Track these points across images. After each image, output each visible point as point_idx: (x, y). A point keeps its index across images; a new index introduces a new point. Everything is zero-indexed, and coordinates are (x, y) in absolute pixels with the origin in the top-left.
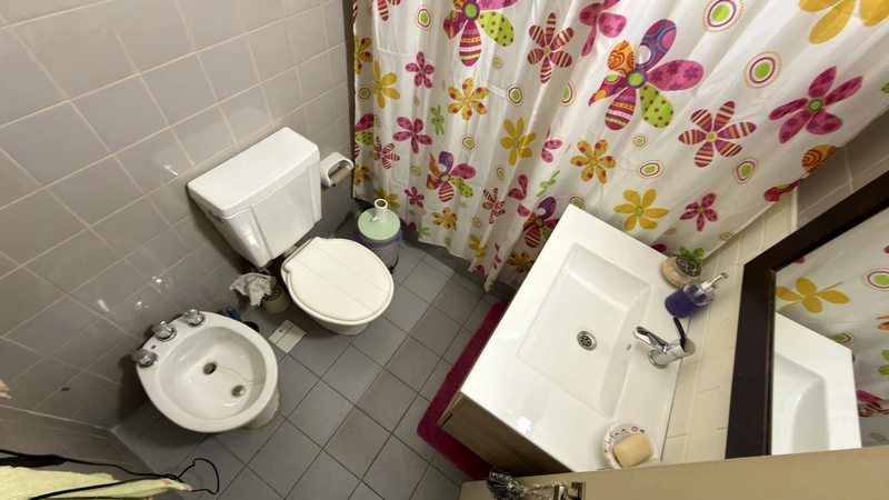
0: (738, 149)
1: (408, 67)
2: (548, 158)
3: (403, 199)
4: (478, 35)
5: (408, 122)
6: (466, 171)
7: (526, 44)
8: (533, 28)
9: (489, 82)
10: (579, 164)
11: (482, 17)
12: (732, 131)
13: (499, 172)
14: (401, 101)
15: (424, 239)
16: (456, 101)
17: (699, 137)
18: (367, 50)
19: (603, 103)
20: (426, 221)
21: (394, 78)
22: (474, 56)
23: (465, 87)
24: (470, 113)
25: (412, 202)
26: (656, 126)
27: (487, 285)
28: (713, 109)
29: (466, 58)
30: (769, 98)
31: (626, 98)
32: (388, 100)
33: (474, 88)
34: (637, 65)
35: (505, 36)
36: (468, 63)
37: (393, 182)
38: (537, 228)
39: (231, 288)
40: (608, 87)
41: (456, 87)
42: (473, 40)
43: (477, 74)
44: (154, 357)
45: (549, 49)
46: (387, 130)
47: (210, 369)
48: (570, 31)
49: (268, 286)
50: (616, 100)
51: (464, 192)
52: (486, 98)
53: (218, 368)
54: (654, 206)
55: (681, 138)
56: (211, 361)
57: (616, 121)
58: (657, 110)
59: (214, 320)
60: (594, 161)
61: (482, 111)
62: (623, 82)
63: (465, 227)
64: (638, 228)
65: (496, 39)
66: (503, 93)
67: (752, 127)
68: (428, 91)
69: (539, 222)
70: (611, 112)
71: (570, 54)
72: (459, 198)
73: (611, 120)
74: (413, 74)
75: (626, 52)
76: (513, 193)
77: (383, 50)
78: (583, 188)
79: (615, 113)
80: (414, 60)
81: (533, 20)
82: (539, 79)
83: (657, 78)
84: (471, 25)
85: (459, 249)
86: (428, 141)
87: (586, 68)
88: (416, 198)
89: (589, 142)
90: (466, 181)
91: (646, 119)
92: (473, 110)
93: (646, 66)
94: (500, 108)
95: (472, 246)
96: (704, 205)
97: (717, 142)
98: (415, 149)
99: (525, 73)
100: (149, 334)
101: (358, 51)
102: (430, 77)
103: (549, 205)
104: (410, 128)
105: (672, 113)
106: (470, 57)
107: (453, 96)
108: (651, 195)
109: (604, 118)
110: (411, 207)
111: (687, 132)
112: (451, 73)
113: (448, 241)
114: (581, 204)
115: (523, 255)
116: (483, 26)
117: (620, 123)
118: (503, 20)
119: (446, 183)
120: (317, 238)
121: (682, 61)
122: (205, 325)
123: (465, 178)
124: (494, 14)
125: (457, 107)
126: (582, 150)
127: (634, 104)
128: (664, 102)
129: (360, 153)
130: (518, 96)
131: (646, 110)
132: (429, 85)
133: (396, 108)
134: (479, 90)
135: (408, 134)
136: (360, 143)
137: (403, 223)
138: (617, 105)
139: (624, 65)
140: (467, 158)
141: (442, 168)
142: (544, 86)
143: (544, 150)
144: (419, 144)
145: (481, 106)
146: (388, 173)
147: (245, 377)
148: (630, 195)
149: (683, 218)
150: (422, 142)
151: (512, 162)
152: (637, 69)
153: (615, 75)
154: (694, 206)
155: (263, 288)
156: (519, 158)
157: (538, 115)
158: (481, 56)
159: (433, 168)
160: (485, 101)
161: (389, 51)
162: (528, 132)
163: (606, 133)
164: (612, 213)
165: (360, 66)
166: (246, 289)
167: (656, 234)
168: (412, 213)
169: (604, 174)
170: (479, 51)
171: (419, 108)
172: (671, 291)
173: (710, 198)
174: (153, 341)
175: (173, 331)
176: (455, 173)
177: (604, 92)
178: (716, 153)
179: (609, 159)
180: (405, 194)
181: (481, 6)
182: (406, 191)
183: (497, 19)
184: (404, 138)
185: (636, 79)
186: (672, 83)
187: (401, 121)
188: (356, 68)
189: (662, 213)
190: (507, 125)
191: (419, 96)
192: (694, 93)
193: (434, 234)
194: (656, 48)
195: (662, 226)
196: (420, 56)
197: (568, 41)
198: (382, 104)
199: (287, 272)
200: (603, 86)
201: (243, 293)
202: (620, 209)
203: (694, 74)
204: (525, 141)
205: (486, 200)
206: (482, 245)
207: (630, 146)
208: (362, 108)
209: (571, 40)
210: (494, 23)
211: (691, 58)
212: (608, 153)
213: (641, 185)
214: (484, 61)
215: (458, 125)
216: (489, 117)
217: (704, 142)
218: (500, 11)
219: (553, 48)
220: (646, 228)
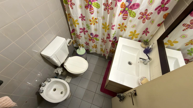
0: (150, 18)
1: (79, 18)
2: (113, 29)
3: (84, 45)
4: (93, 8)
5: (82, 29)
6: (96, 36)
7: (103, 7)
8: (104, 3)
9: (97, 16)
10: (119, 29)
11: (93, 4)
12: (148, 15)
13: (103, 34)
14: (80, 25)
15: (91, 52)
16: (91, 22)
17: (142, 17)
18: (70, 16)
19: (121, 15)
20: (91, 48)
21: (77, 20)
22: (93, 12)
23: (92, 19)
24: (95, 24)
25: (87, 45)
26: (133, 17)
27: (107, 58)
28: (143, 11)
29: (91, 13)
30: (154, 7)
31: (126, 13)
32: (77, 25)
33: (94, 19)
34: (126, 6)
35: (98, 7)
36: (92, 14)
37: (82, 42)
38: (114, 44)
39: (54, 72)
40: (122, 12)
41: (91, 19)
42: (92, 9)
43: (94, 15)
44: (43, 90)
45: (108, 7)
46: (78, 31)
47: (55, 90)
48: (111, 3)
49: (62, 70)
50: (124, 14)
51: (97, 40)
52: (97, 20)
53: (56, 89)
54: (136, 33)
55: (139, 19)
56: (55, 88)
57: (125, 18)
58: (132, 14)
59: (53, 80)
60: (122, 27)
61: (97, 23)
62: (124, 10)
63: (99, 47)
64: (134, 38)
65: (97, 8)
66: (100, 18)
67: (152, 13)
68: (85, 21)
69: (114, 42)
70: (123, 17)
71: (112, 7)
72: (96, 42)
73: (124, 18)
74: (81, 19)
75: (124, 4)
76: (108, 38)
77: (74, 15)
78: (121, 33)
79: (124, 17)
80: (80, 16)
81: (103, 2)
82: (107, 14)
83: (131, 8)
84: (91, 6)
85: (99, 52)
86: (87, 31)
87: (116, 9)
88: (87, 44)
89: (120, 24)
90: (97, 38)
91: (131, 16)
92: (95, 23)
93: (128, 6)
94: (101, 21)
95: (101, 51)
96: (146, 31)
97: (146, 18)
98: (85, 34)
99: (104, 13)
100: (40, 86)
101: (68, 17)
102: (84, 18)
103: (115, 38)
104: (83, 30)
105: (136, 14)
106: (92, 13)
107: (90, 21)
108: (135, 31)
109: (122, 18)
110: (86, 46)
111: (139, 17)
112: (89, 17)
113: (96, 51)
114: (122, 36)
115: (112, 50)
116: (93, 6)
117: (126, 18)
118: (97, 3)
119: (93, 39)
120: (69, 57)
121: (135, 3)
122: (51, 81)
123: (97, 37)
124: (95, 3)
125: (92, 23)
126: (119, 26)
127: (127, 14)
128: (133, 12)
129: (73, 37)
130: (104, 18)
131: (130, 15)
132: (85, 20)
133: (79, 26)
134: (95, 19)
135: (83, 31)
136: (73, 35)
137: (86, 50)
138: (124, 15)
139: (124, 7)
140: (96, 33)
141: (92, 36)
142: (109, 15)
143: (112, 28)
144: (85, 33)
145: (97, 22)
146: (80, 40)
147: (63, 89)
148: (131, 32)
149: (143, 34)
150: (86, 32)
151: (106, 31)
152: (126, 7)
153: (122, 9)
154: (144, 31)
155: (61, 70)
156: (107, 30)
157: (109, 21)
158: (94, 12)
159: (89, 37)
160: (97, 21)
161: (75, 15)
162: (108, 25)
163: (123, 21)
164: (128, 37)
165: (69, 20)
166: (57, 72)
167: (138, 39)
168: (87, 47)
169: (125, 29)
170: (94, 11)
171: (84, 25)
172: (144, 49)
173: (147, 29)
174: (41, 87)
175: (45, 84)
176: (94, 37)
177: (121, 13)
178: (146, 20)
179: (125, 26)
180: (85, 44)
181: (92, 2)
182: (85, 43)
183: (96, 4)
184: (82, 32)
185: (127, 9)
186: (134, 8)
187: (80, 29)
188: (68, 20)
189: (138, 34)
190: (103, 24)
191: (83, 23)
192: (139, 9)
193: (93, 50)
194: (129, 2)
195: (139, 37)
196: (81, 15)
197: (111, 4)
198: (76, 26)
199: (65, 66)
200: (121, 12)
201: (57, 73)
202: (130, 36)
203: (138, 5)
204: (107, 27)
205: (102, 41)
206: (103, 50)
207: (129, 23)
208: (71, 28)
209: (112, 4)
210: (95, 5)
211: (137, 2)
212: (125, 25)
213: (133, 30)
214: (95, 13)
215: (93, 27)
216: (99, 24)
217: (143, 18)
218: (96, 2)
219: (109, 7)
220: (136, 38)
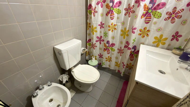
1: (99, 25)
2: (134, 33)
3: (98, 57)
4: (114, 13)
5: (99, 37)
6: (113, 45)
7: (124, 12)
9: (117, 23)
10: (140, 35)
11: (114, 9)
12: (178, 12)
13: (121, 42)
14: (97, 33)
16: (110, 28)
17: (169, 18)
18: (90, 25)
19: (144, 19)
20: (104, 60)
21: (96, 28)
22: (113, 18)
23: (112, 24)
24: (113, 31)
25: (100, 57)
26: (158, 18)
27: (122, 75)
31: (149, 16)
32: (95, 33)
35: (119, 12)
37: (95, 53)
38: (133, 55)
39: (58, 79)
40: (144, 15)
41: (110, 25)
43: (114, 21)
45: (129, 11)
46: (95, 39)
48: (133, 6)
50: (146, 17)
51: (113, 50)
52: (116, 26)
53: (53, 100)
54: (163, 38)
55: (165, 20)
57: (147, 22)
58: (157, 15)
60: (145, 33)
61: (116, 29)
62: (147, 13)
65: (117, 14)
66: (120, 24)
67: (183, 10)
68: (103, 29)
69: (133, 53)
70: (146, 20)
71: (134, 10)
72: (112, 52)
74: (100, 27)
75: (146, 7)
76: (125, 47)
77: (94, 22)
78: (143, 40)
82: (128, 17)
83: (155, 9)
84: (112, 11)
86: (103, 41)
89: (142, 29)
90: (113, 47)
91: (155, 18)
92: (114, 30)
93: (152, 8)
94: (120, 27)
95: (116, 65)
96: (176, 35)
97: (175, 16)
98: (100, 43)
99: (124, 18)
101: (88, 25)
102: (103, 26)
103: (135, 47)
104: (99, 39)
105: (161, 14)
108: (161, 36)
109: (144, 22)
110: (100, 59)
111: (166, 18)
112: (108, 22)
114: (143, 44)
115: (130, 64)
116: (114, 11)
117: (149, 21)
118: (118, 9)
119: (108, 49)
120: (80, 64)
121: (160, 3)
123: (113, 46)
124: (116, 9)
126: (140, 31)
127: (151, 16)
128: (158, 13)
129: (88, 48)
130: (123, 23)
131: (155, 16)
134: (115, 25)
136: (88, 46)
139: (146, 9)
140: (113, 42)
141: (107, 45)
142: (130, 18)
143: (132, 31)
146: (94, 50)
147: (61, 102)
148: (156, 38)
149: (171, 40)
151: (124, 38)
152: (150, 9)
153: (145, 12)
155: (66, 78)
156: (126, 36)
157: (129, 25)
159: (105, 46)
163: (146, 25)
164: (152, 44)
165: (88, 29)
166: (62, 79)
169: (148, 34)
171: (101, 33)
173: (177, 33)
175: (43, 87)
176: (110, 46)
178: (176, 18)
181: (114, 7)
182: (99, 55)
184: (98, 41)
185: (150, 11)
186: (159, 8)
187: (97, 37)
189: (166, 39)
190: (122, 31)
191: (101, 31)
194: (153, 3)
198: (93, 34)
199: (73, 72)
202: (154, 43)
203: (164, 5)
204: (127, 32)
205: (118, 51)
207: (153, 25)
208: (88, 38)
211: (162, 2)
212: (147, 29)
214: (115, 19)
215: (110, 34)
216: (117, 31)
